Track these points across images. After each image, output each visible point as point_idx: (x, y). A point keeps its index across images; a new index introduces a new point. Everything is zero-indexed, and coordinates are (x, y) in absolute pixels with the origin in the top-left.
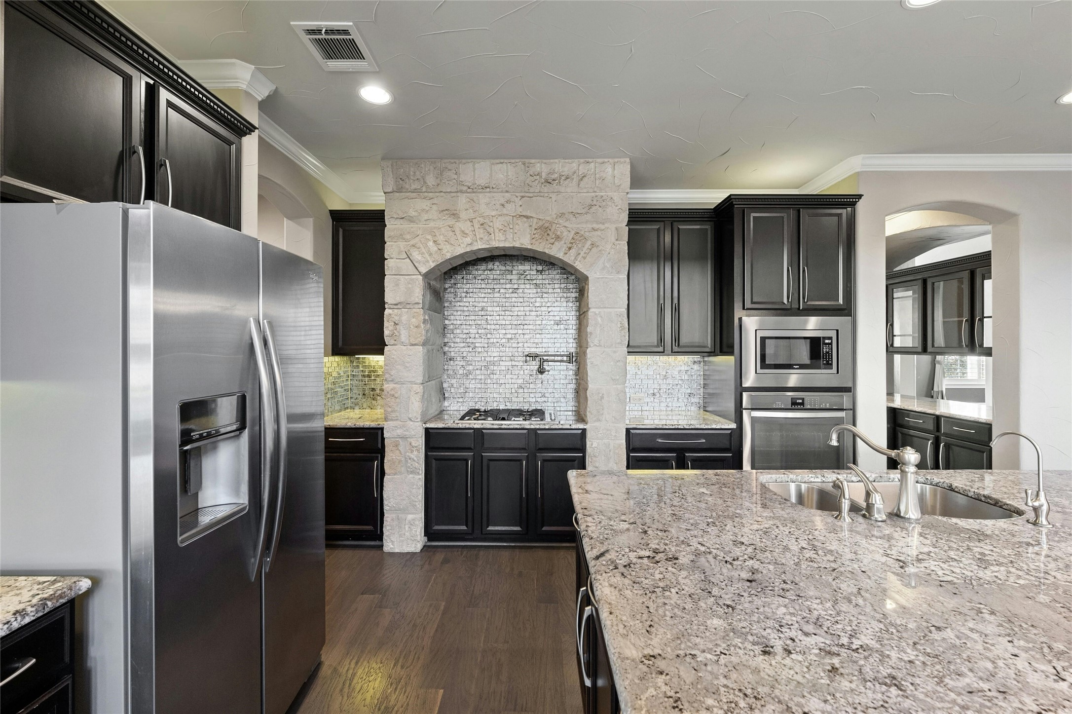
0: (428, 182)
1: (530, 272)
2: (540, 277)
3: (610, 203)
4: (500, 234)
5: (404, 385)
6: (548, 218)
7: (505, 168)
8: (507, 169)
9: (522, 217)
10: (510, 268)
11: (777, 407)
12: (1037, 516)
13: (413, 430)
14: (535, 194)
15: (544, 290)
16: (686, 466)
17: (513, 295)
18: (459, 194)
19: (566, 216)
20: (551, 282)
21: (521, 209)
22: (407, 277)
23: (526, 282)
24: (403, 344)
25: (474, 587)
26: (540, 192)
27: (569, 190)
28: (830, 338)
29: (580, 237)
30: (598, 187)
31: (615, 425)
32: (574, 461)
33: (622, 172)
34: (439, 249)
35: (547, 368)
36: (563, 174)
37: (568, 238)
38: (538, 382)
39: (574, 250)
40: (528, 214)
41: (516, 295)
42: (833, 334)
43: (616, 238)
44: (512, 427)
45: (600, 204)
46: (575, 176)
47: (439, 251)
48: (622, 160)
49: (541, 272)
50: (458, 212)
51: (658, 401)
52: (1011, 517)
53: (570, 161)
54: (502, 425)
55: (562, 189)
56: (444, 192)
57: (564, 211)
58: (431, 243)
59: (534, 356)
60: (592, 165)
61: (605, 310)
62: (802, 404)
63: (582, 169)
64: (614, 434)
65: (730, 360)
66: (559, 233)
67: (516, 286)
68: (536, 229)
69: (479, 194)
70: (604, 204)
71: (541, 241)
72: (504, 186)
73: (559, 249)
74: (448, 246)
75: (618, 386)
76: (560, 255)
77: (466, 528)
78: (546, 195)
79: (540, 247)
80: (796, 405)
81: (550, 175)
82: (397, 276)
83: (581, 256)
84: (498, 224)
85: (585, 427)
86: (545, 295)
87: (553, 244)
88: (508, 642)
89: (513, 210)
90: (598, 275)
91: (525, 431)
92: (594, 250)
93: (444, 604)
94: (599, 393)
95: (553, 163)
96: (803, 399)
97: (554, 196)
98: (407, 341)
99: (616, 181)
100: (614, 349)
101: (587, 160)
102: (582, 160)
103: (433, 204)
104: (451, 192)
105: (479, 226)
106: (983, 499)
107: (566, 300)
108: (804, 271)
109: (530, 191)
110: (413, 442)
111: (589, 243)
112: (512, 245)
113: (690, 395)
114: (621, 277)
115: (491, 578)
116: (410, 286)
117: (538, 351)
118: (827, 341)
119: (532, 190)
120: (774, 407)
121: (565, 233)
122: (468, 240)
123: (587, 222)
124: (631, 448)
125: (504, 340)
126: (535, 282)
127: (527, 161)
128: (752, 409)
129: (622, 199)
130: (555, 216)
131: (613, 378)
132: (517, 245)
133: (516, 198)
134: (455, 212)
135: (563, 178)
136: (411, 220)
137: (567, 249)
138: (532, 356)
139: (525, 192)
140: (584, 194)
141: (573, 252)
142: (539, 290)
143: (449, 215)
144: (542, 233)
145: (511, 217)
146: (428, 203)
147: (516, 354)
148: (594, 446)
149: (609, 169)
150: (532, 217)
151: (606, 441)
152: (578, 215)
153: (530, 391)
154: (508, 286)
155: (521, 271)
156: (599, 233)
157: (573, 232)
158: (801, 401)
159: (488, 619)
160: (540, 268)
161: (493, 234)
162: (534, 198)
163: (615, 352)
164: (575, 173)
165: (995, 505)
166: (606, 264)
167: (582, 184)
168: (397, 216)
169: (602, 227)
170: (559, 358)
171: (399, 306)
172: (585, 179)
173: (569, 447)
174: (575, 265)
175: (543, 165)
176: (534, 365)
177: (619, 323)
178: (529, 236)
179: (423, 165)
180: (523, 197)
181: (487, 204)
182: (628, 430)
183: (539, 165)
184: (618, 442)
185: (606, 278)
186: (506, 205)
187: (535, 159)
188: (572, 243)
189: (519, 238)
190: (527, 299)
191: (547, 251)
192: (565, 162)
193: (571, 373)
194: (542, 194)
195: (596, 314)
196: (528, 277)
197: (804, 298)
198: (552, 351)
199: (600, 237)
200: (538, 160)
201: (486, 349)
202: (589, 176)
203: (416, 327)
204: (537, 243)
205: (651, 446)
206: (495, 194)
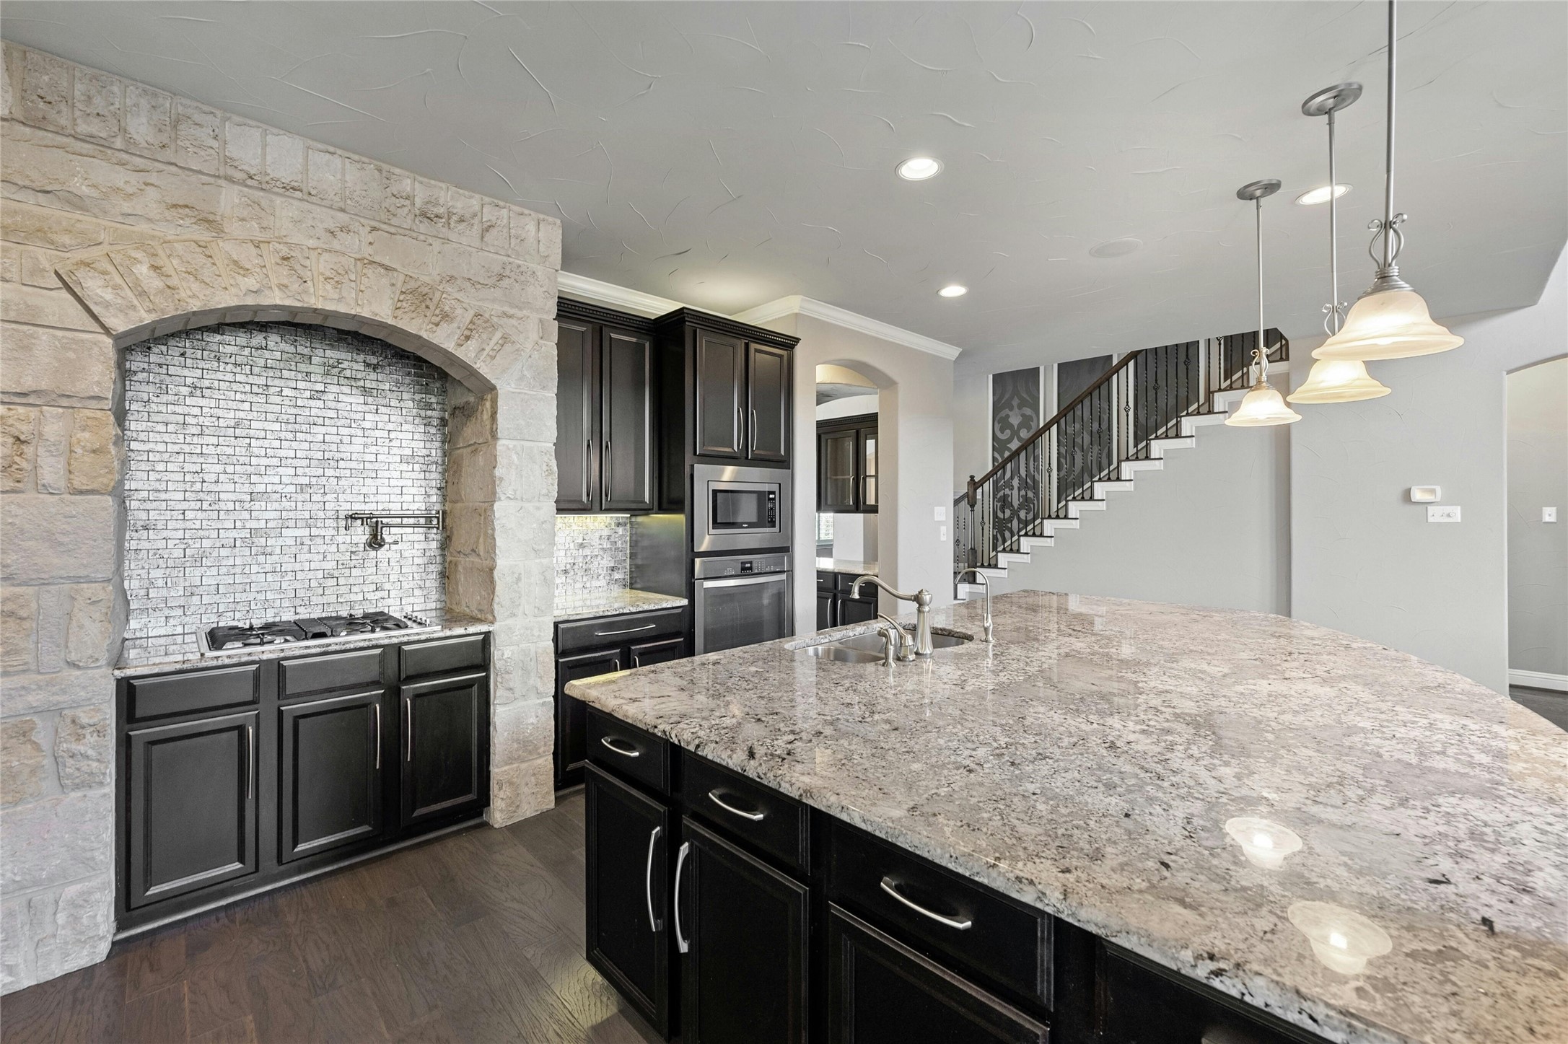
0: (130, 129)
1: (351, 364)
2: (373, 376)
3: (531, 280)
4: (329, 287)
5: (51, 588)
6: (426, 279)
7: (340, 166)
8: (343, 169)
9: (374, 265)
10: (306, 351)
11: (728, 574)
12: (987, 635)
13: (84, 688)
14: (401, 231)
15: (381, 401)
16: (632, 663)
17: (312, 403)
18: (222, 182)
19: (459, 282)
20: (394, 388)
21: (370, 250)
22: (60, 333)
23: (342, 381)
24: (47, 490)
25: (305, 961)
26: (410, 230)
27: (464, 240)
28: (773, 493)
29: (485, 322)
30: (512, 249)
31: (540, 619)
32: (471, 686)
33: (550, 238)
34: (169, 287)
35: (388, 539)
36: (455, 211)
37: (463, 320)
38: (370, 564)
39: (474, 341)
40: (386, 261)
41: (320, 404)
42: (775, 488)
43: (541, 335)
44: (352, 646)
45: (517, 277)
46: (476, 221)
47: (169, 291)
48: (550, 219)
49: (375, 367)
50: (218, 218)
51: (572, 581)
52: (963, 643)
53: (467, 193)
54: (329, 645)
55: (452, 236)
56: (181, 167)
57: (455, 274)
58: (143, 270)
59: (364, 518)
60: (505, 212)
61: (522, 443)
62: (750, 568)
63: (488, 214)
64: (537, 634)
65: (680, 519)
66: (447, 308)
67: (320, 387)
68: (402, 293)
69: (274, 197)
70: (523, 278)
71: (414, 315)
72: (337, 199)
73: (449, 336)
74: (195, 286)
75: (543, 560)
76: (450, 346)
77: (241, 866)
78: (422, 237)
79: (414, 325)
80: (746, 570)
81: (429, 206)
82: (25, 328)
83: (485, 353)
84: (324, 264)
85: (491, 629)
86: (382, 409)
87: (437, 325)
88: (436, 1006)
89: (356, 247)
90: (512, 387)
91: (378, 651)
92: (508, 347)
93: (250, 1017)
94: (513, 573)
95: (435, 186)
96: (751, 563)
97: (437, 245)
98: (62, 484)
99: (542, 249)
100: (537, 504)
101: (496, 201)
102: (487, 199)
103: (146, 184)
104: (200, 172)
105: (280, 261)
106: (940, 632)
107: (424, 422)
108: (752, 414)
109: (392, 222)
110: (82, 715)
111: (498, 335)
112: (353, 312)
113: (613, 569)
114: (547, 395)
115: (335, 932)
116: (71, 355)
117: (368, 508)
118: (771, 496)
119: (394, 221)
120: (725, 574)
121: (459, 311)
122: (251, 283)
123: (494, 300)
124: (559, 652)
125: (292, 489)
126: (361, 383)
127: (385, 167)
128: (705, 579)
129: (549, 278)
130: (438, 278)
131: (537, 547)
132: (366, 313)
133: (361, 228)
134: (211, 217)
135: (455, 218)
136: (76, 202)
137: (463, 338)
138: (362, 518)
139: (380, 221)
140: (491, 255)
141: (472, 345)
142: (370, 400)
143: (193, 220)
144: (416, 301)
145: (352, 260)
146: (134, 178)
147: (321, 514)
148: (506, 656)
149: (531, 227)
150: (394, 270)
151: (523, 646)
152: (480, 286)
153: (351, 581)
154: (301, 385)
155: (331, 361)
156: (513, 322)
157: (471, 313)
158: (749, 565)
159: (374, 994)
160: (373, 360)
161: (310, 283)
162: (398, 237)
163: (538, 508)
164: (475, 215)
165: (948, 635)
166: (526, 373)
167: (488, 237)
168: (27, 183)
169: (520, 314)
170: (412, 521)
171: (31, 400)
172: (494, 232)
173: (462, 665)
174: (475, 366)
175: (417, 185)
176: (361, 534)
177: (545, 464)
178: (391, 302)
179: (115, 89)
180: (374, 229)
181: (296, 222)
182: (556, 625)
183: (409, 181)
184: (542, 645)
185: (525, 394)
186: (339, 234)
187: (401, 168)
188: (471, 330)
189: (370, 303)
190: (346, 414)
191: (425, 335)
192: (458, 193)
193: (434, 545)
194: (414, 235)
195: (509, 449)
196: (348, 373)
197: (752, 447)
198: (395, 508)
199: (517, 328)
200: (407, 173)
201: (247, 506)
202: (500, 229)
203: (94, 452)
204: (406, 317)
205: (587, 644)
206: (314, 207)
